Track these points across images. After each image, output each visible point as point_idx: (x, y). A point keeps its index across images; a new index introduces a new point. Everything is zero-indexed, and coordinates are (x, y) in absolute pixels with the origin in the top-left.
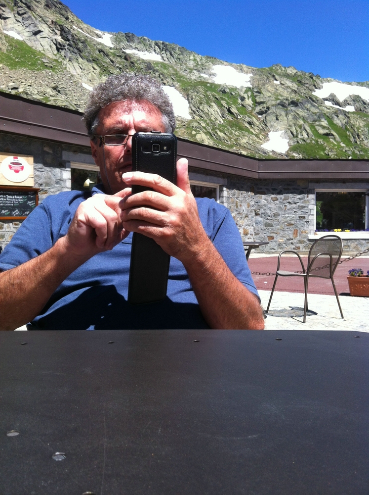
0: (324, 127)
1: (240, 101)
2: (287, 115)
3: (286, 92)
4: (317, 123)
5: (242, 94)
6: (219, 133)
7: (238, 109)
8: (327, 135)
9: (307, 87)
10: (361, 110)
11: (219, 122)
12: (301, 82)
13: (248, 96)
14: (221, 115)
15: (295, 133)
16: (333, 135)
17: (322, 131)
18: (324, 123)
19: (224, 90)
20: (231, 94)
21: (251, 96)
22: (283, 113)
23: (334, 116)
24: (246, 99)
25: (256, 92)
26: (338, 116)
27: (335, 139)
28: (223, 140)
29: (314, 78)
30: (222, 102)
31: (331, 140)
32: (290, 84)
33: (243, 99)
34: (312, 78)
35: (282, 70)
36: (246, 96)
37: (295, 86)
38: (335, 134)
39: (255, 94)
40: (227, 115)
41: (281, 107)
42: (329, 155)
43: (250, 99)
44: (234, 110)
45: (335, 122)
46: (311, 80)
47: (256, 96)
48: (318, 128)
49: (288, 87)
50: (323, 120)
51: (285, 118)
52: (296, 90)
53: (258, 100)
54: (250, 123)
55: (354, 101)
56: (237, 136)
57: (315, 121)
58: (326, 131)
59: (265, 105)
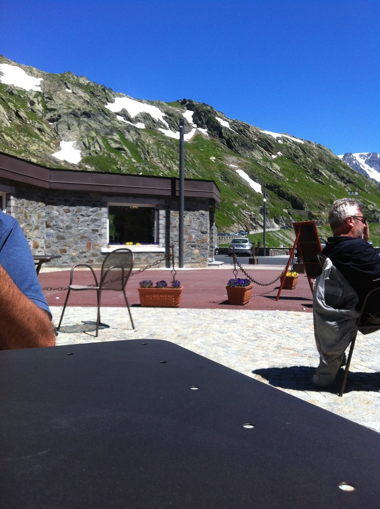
0: (116, 142)
1: (29, 105)
2: (79, 125)
3: (78, 102)
4: (109, 137)
5: (31, 98)
6: (5, 136)
7: (27, 113)
8: (119, 149)
9: (99, 99)
10: (150, 128)
11: (5, 125)
12: (93, 93)
13: (38, 101)
14: (7, 118)
15: (87, 145)
16: (124, 150)
17: (114, 145)
18: (116, 137)
19: (12, 92)
20: (20, 97)
21: (41, 101)
22: (75, 123)
23: (125, 131)
24: (36, 104)
25: (47, 98)
26: (129, 132)
27: (126, 154)
28: (10, 145)
29: (107, 91)
30: (9, 104)
31: (123, 154)
32: (83, 95)
33: (32, 103)
34: (105, 91)
35: (74, 79)
36: (35, 100)
37: (87, 97)
38: (126, 149)
39: (46, 100)
40: (14, 118)
41: (73, 116)
42: (121, 169)
43: (40, 105)
44: (22, 114)
45: (126, 137)
46: (104, 93)
47: (46, 102)
48: (110, 141)
49: (80, 97)
50: (115, 134)
51: (77, 128)
52: (88, 101)
53: (49, 106)
54: (40, 130)
55: (144, 118)
56: (26, 142)
57: (107, 134)
58: (118, 146)
59: (56, 113)
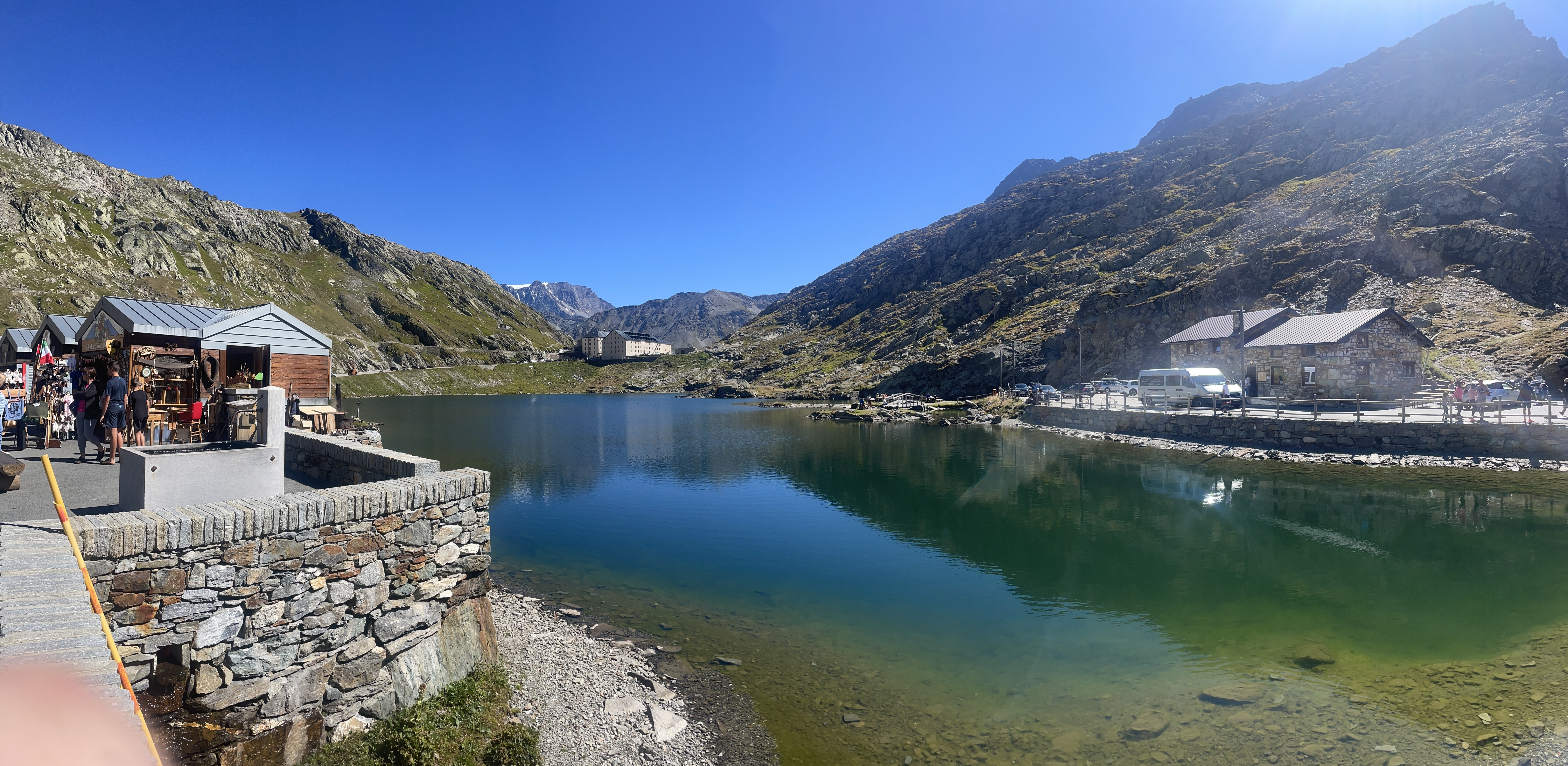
0: (193, 260)
1: (95, 216)
2: (148, 240)
3: (173, 212)
4: (187, 254)
5: (100, 207)
6: (48, 253)
7: (90, 225)
8: (196, 269)
9: (199, 209)
10: (258, 244)
11: (59, 240)
12: (193, 202)
13: (107, 211)
14: (65, 232)
15: (152, 264)
16: (202, 270)
17: (191, 264)
18: (196, 254)
19: (77, 200)
20: (86, 205)
21: (111, 211)
22: (144, 238)
23: (210, 247)
24: (104, 215)
25: (118, 207)
26: (215, 248)
27: (204, 275)
28: (51, 264)
29: (209, 199)
30: (70, 214)
31: (200, 275)
32: (179, 203)
33: (100, 213)
34: (207, 199)
35: (174, 184)
36: (104, 210)
37: (185, 206)
38: (205, 269)
39: (117, 209)
40: (73, 231)
41: (142, 229)
42: (181, 293)
43: (109, 215)
44: (84, 226)
45: (210, 255)
46: (206, 201)
47: (116, 212)
48: (187, 260)
49: (177, 206)
50: (194, 251)
51: (145, 243)
52: (186, 210)
53: (118, 217)
54: (102, 246)
55: (251, 232)
56: (74, 259)
57: (184, 251)
58: (194, 265)
59: (124, 225)
